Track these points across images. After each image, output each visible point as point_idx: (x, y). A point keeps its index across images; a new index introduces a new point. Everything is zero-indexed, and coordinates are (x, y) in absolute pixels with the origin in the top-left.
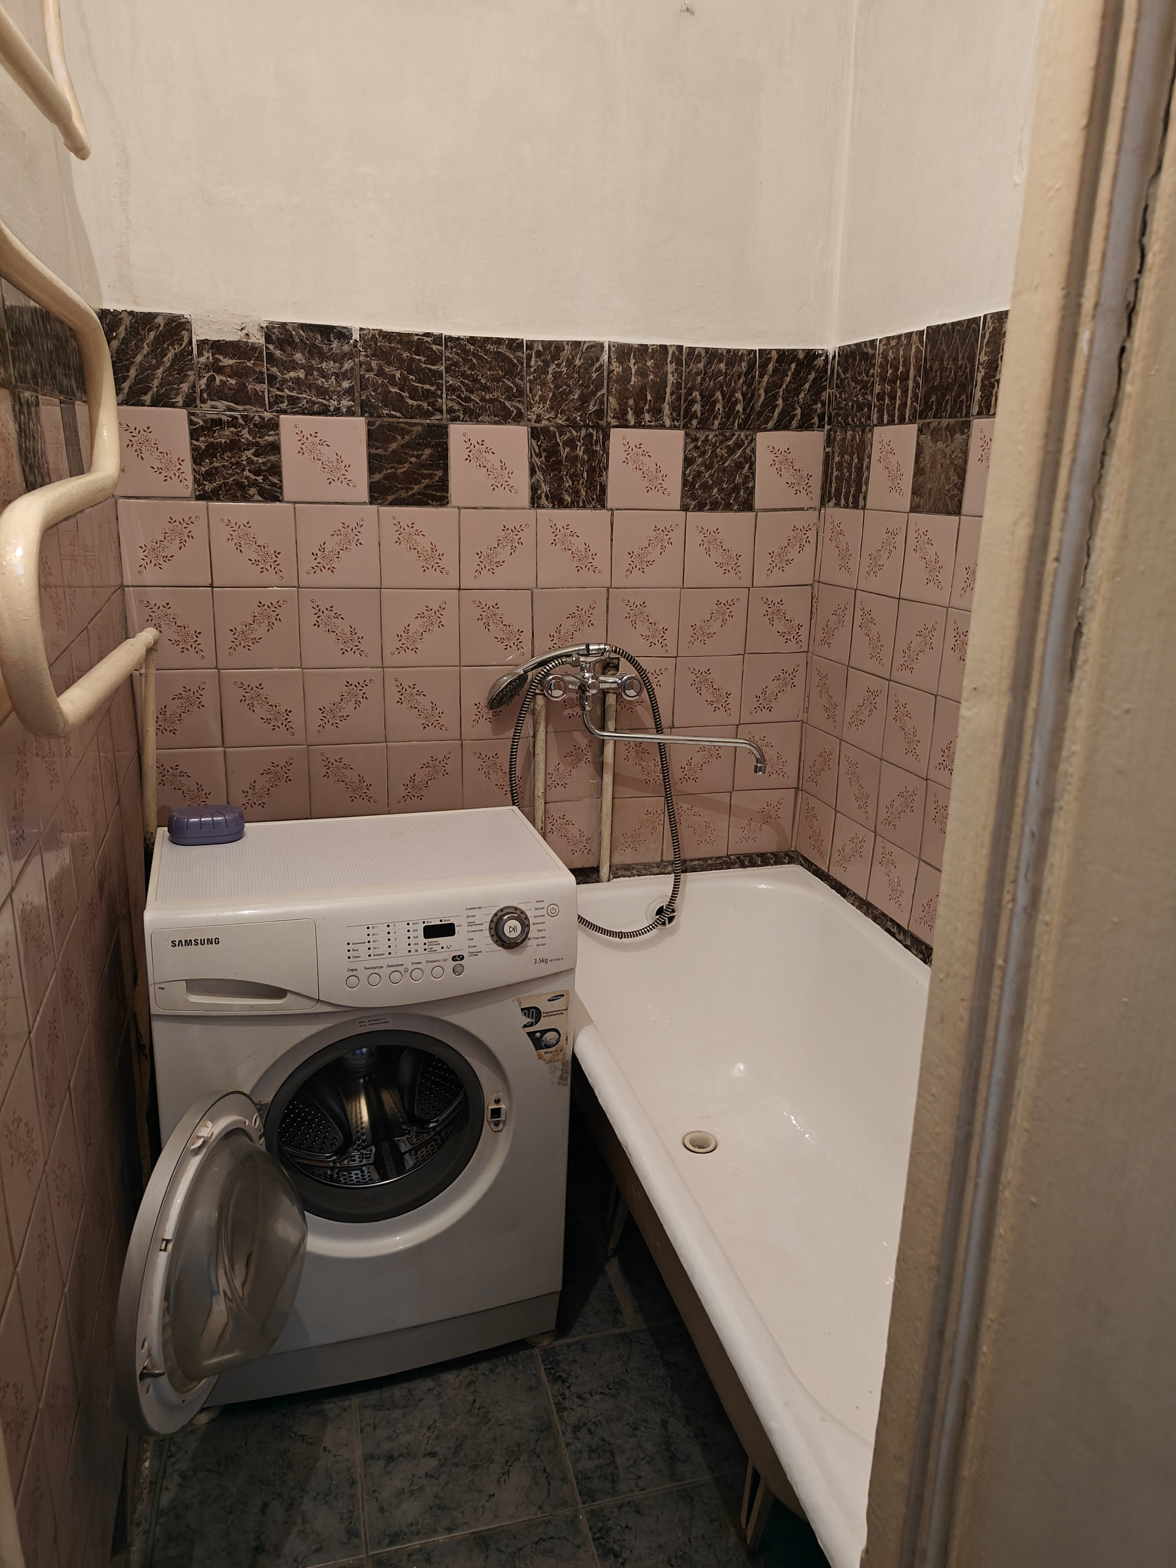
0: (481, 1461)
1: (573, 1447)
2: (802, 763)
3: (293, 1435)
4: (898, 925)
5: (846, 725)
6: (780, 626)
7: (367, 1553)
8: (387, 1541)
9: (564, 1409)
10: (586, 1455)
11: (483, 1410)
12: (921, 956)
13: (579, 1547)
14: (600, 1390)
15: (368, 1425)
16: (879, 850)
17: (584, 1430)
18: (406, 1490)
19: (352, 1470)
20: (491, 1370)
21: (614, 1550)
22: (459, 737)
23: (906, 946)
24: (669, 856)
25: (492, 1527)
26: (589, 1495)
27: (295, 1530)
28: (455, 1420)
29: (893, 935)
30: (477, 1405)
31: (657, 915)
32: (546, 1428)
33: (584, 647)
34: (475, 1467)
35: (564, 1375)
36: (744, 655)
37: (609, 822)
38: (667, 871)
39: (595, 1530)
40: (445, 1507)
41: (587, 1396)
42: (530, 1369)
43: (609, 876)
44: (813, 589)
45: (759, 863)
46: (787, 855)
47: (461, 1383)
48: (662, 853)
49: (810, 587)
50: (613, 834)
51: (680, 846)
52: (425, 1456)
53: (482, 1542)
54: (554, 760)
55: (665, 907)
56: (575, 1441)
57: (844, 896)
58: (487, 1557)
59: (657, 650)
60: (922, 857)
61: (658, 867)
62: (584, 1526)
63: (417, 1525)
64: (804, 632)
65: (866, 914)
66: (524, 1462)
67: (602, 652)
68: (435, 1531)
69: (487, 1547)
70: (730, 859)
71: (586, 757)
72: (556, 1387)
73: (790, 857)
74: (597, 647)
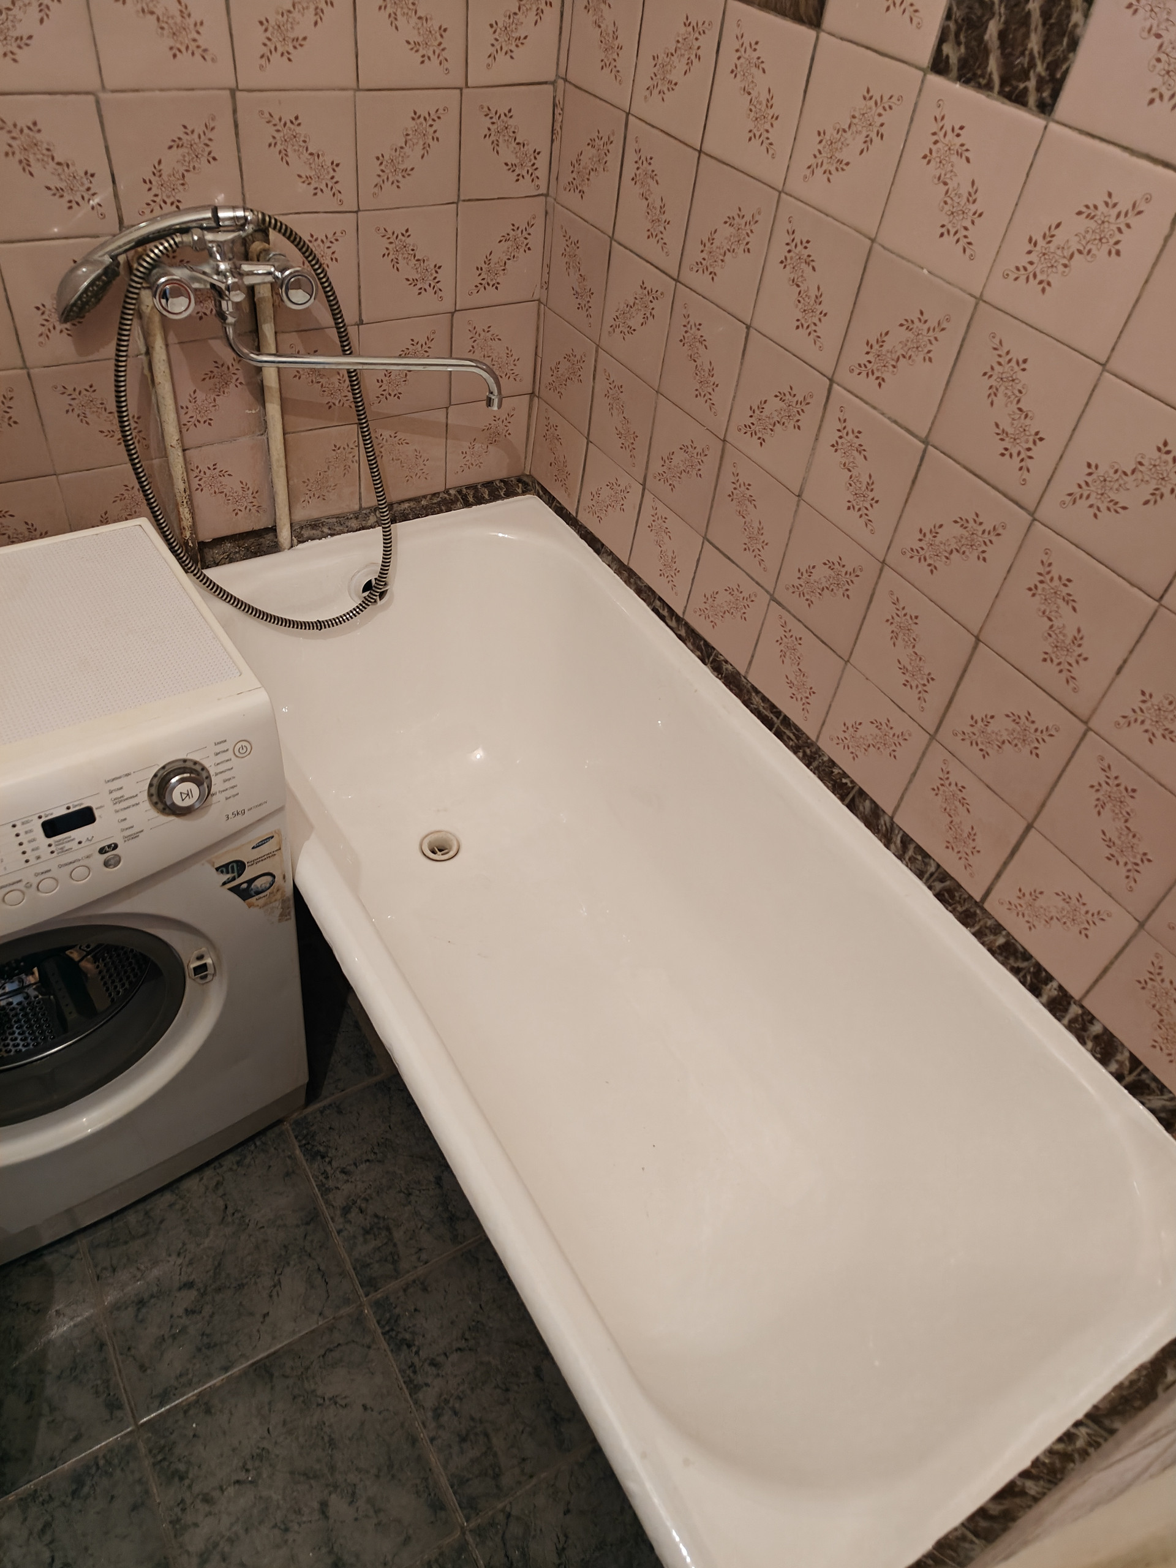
0: (246, 1277)
1: (345, 1233)
2: (539, 360)
3: (14, 1307)
4: (670, 610)
5: (607, 328)
6: (508, 154)
7: (136, 1423)
8: (156, 1403)
9: (329, 1190)
10: (361, 1239)
11: (239, 1215)
12: (699, 653)
13: (369, 1347)
14: (365, 1157)
15: (105, 1269)
16: (647, 511)
17: (355, 1211)
18: (166, 1337)
19: (97, 1330)
20: (238, 1163)
21: (406, 1340)
22: (20, 363)
23: (680, 637)
24: (370, 500)
25: (272, 1350)
26: (371, 1284)
27: (43, 1423)
28: (207, 1236)
29: (662, 618)
30: (230, 1210)
31: (364, 591)
32: (313, 1218)
33: (209, 215)
34: (241, 1286)
35: (322, 1149)
36: (457, 203)
37: (283, 470)
38: (369, 524)
39: (383, 1323)
40: (215, 1345)
41: (352, 1168)
42: (284, 1151)
43: (292, 540)
44: (555, 91)
45: (487, 497)
46: (519, 480)
47: (207, 1188)
48: (360, 499)
49: (551, 87)
50: (291, 482)
51: (383, 483)
52: (180, 1289)
53: (264, 1371)
54: (187, 387)
55: (374, 582)
56: (348, 1226)
57: (598, 552)
58: (272, 1388)
59: (326, 201)
60: (709, 537)
61: (357, 518)
62: (372, 1324)
63: (187, 1374)
64: (542, 162)
65: (627, 582)
66: (295, 1265)
67: (239, 224)
68: (210, 1376)
69: (271, 1376)
70: (450, 495)
71: (235, 377)
72: (316, 1166)
73: (525, 484)
74: (230, 214)
